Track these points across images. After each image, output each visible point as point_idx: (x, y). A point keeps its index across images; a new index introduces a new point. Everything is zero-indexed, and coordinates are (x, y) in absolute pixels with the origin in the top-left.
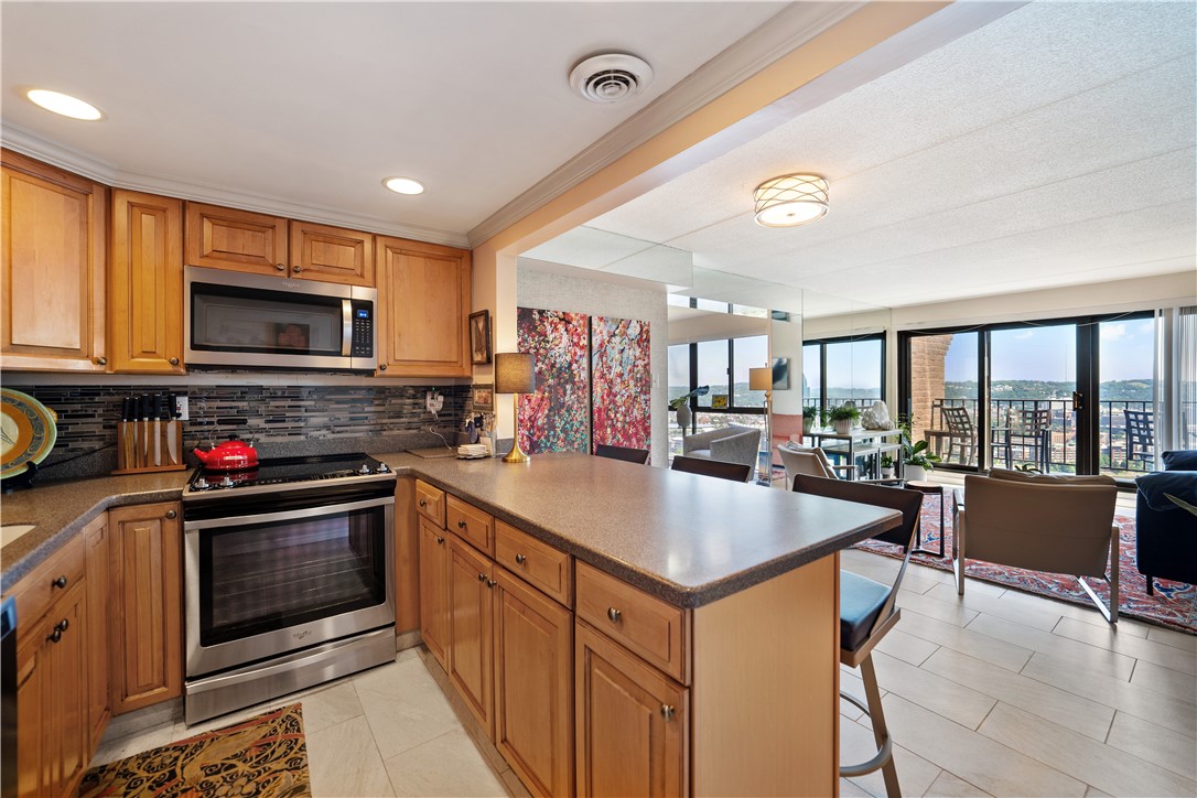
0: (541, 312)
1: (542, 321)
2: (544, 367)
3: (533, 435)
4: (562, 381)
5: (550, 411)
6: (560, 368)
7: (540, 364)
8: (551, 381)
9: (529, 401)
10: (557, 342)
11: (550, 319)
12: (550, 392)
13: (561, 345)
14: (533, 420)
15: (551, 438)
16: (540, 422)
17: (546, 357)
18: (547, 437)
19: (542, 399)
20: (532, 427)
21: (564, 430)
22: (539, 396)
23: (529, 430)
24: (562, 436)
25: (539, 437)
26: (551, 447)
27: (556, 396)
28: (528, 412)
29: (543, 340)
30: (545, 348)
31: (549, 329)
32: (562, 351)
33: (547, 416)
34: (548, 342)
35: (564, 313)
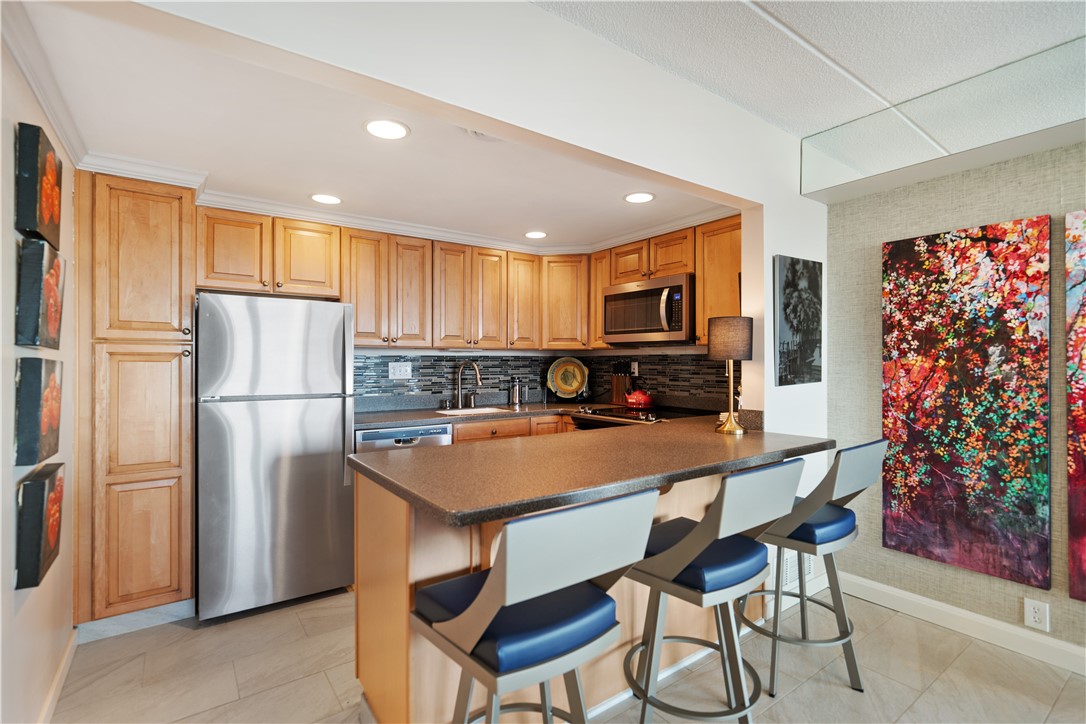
0: (931, 240)
1: (932, 252)
2: (937, 321)
3: (915, 421)
4: (979, 340)
5: (948, 388)
6: (974, 320)
7: (928, 318)
8: (952, 342)
9: (908, 372)
10: (965, 278)
11: (951, 245)
12: (949, 359)
13: (978, 282)
14: (914, 400)
15: (952, 431)
16: (928, 404)
17: (940, 305)
18: (944, 429)
19: (933, 369)
20: (913, 409)
21: (981, 421)
22: (926, 365)
23: (907, 414)
24: (977, 430)
25: (926, 426)
26: (950, 444)
27: (963, 367)
28: (905, 387)
29: (937, 281)
30: (939, 292)
31: (947, 259)
32: (974, 292)
33: (942, 396)
34: (946, 281)
35: (983, 228)
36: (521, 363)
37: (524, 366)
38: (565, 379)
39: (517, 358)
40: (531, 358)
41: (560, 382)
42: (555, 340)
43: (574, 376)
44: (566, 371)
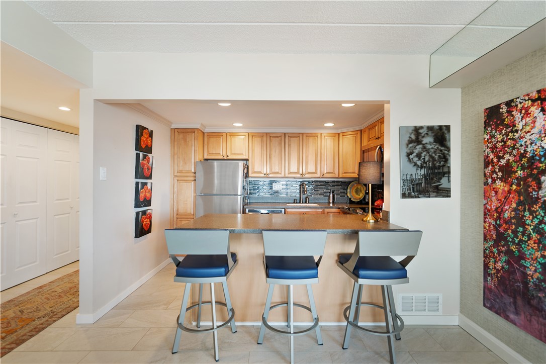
0: (509, 104)
1: (509, 112)
2: (512, 158)
3: (500, 226)
4: (535, 171)
5: (518, 205)
6: (533, 158)
7: (507, 157)
8: (520, 173)
9: (496, 192)
10: (528, 128)
11: (520, 106)
12: (518, 185)
13: (535, 130)
14: (500, 211)
15: (520, 235)
16: (507, 215)
17: (514, 148)
18: (515, 232)
19: (509, 192)
20: (499, 218)
21: (537, 229)
22: (506, 189)
23: (496, 221)
24: (534, 236)
25: (506, 230)
26: (518, 244)
27: (526, 190)
28: (495, 204)
29: (512, 131)
30: (513, 139)
31: (517, 115)
32: (534, 137)
33: (515, 210)
34: (517, 131)
35: (539, 92)
36: (336, 184)
37: (337, 185)
38: (357, 192)
39: (333, 182)
40: (341, 181)
41: (354, 194)
42: (345, 173)
43: (361, 191)
44: (357, 188)
